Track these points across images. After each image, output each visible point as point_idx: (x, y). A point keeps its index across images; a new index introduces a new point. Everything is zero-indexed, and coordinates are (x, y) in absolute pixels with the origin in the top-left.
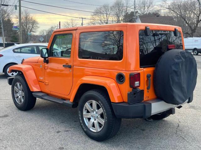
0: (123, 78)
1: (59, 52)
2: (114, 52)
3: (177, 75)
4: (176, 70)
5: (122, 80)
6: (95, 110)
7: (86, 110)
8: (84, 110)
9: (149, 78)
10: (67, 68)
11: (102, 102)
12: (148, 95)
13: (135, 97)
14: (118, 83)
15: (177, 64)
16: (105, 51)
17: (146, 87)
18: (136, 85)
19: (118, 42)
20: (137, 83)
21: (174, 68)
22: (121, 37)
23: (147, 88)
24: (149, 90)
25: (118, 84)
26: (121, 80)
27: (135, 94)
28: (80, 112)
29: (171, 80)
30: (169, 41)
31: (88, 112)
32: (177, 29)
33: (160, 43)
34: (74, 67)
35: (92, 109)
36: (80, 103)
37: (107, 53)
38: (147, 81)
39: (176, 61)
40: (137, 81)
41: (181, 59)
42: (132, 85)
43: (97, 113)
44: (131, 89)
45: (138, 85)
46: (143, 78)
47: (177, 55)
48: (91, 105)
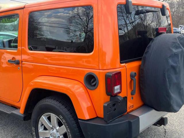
0: (95, 80)
1: (6, 42)
2: (80, 39)
3: (176, 73)
4: (174, 65)
5: (94, 84)
6: (55, 128)
7: (43, 126)
8: (39, 125)
9: (134, 79)
10: (14, 64)
11: (64, 118)
12: (132, 103)
13: (115, 109)
14: (88, 88)
15: (176, 55)
16: (70, 38)
17: (129, 92)
18: (116, 92)
19: (86, 27)
20: (117, 88)
21: (171, 62)
22: (89, 20)
23: (131, 93)
24: (133, 96)
25: (88, 90)
26: (92, 84)
27: (114, 105)
28: (33, 129)
29: (167, 80)
30: (144, 25)
31: (45, 129)
32: (165, 5)
33: (134, 27)
34: (23, 62)
35: (51, 124)
36: (33, 116)
37: (74, 41)
38: (131, 82)
39: (174, 51)
40: (116, 85)
41: (180, 47)
42: (109, 91)
43: (58, 132)
44: (108, 98)
45: (119, 91)
46: (125, 79)
47: (174, 43)
48: (49, 119)
